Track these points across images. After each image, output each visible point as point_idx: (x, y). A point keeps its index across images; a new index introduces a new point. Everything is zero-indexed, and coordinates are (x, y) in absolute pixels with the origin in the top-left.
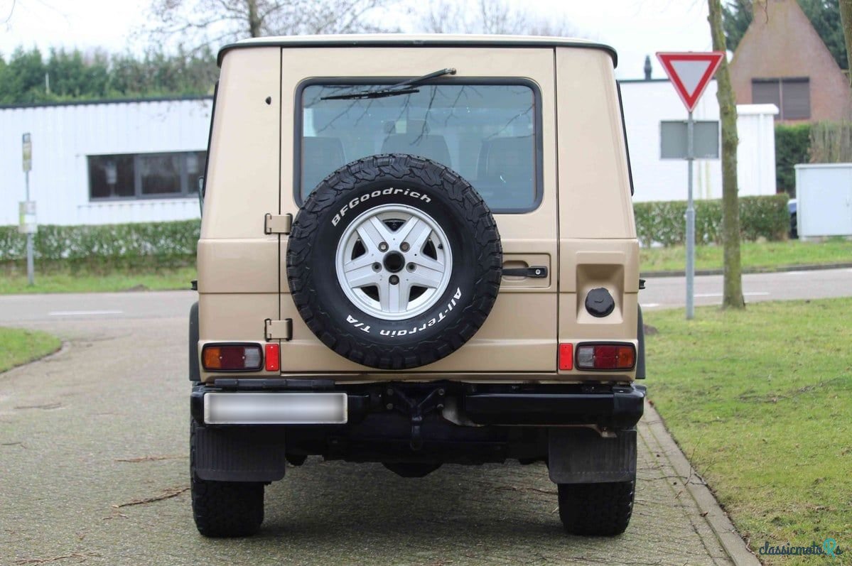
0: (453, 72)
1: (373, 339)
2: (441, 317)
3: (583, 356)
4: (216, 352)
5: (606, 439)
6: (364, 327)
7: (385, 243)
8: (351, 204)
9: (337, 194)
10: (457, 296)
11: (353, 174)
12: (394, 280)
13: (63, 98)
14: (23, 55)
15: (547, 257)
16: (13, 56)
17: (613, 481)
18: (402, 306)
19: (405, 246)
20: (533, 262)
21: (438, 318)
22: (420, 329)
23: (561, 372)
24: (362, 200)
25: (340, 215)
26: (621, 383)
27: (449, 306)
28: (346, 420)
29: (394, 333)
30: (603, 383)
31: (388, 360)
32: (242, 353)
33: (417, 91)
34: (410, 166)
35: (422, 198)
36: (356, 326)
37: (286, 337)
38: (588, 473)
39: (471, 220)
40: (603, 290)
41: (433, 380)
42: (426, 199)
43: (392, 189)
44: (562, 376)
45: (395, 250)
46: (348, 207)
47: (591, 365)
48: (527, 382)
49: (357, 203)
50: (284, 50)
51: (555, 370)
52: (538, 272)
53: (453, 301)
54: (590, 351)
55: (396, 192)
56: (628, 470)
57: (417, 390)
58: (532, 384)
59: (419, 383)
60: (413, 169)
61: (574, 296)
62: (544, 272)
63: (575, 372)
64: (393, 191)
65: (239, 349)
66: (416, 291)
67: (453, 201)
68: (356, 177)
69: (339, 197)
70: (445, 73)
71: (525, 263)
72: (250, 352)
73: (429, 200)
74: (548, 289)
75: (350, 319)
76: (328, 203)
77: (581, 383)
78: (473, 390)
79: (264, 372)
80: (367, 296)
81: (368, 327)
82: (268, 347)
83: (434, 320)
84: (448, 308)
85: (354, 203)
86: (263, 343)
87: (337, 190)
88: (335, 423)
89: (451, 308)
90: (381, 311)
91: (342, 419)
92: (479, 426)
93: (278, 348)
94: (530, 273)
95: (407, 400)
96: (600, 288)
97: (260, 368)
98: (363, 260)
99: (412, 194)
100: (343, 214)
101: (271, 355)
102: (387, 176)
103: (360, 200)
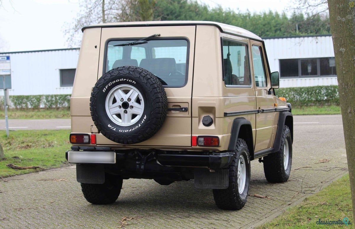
0: (159, 35)
1: (117, 133)
2: (140, 125)
3: (200, 141)
4: (74, 137)
5: (211, 172)
6: (114, 128)
7: (122, 99)
8: (109, 84)
9: (104, 81)
10: (145, 118)
11: (110, 74)
12: (126, 112)
13: (304, 34)
14: (295, 16)
15: (187, 104)
16: (291, 16)
17: (219, 189)
18: (129, 121)
19: (129, 99)
20: (183, 106)
21: (138, 126)
22: (133, 130)
23: (193, 147)
24: (113, 83)
25: (106, 88)
26: (217, 152)
27: (142, 121)
28: (115, 162)
29: (124, 131)
30: (210, 151)
31: (122, 141)
32: (83, 137)
33: (147, 43)
34: (129, 71)
35: (133, 82)
36: (111, 128)
37: (97, 132)
38: (209, 185)
39: (149, 90)
40: (209, 116)
41: (150, 149)
42: (134, 83)
43: (123, 79)
44: (193, 148)
45: (126, 101)
46: (108, 85)
47: (203, 144)
48: (183, 150)
49: (111, 84)
50: (102, 28)
51: (190, 146)
52: (183, 110)
53: (143, 120)
54: (202, 139)
55: (124, 80)
56: (225, 185)
57: (144, 152)
58: (185, 151)
59: (145, 150)
60: (130, 72)
61: (198, 119)
62: (186, 110)
63: (198, 147)
64: (123, 80)
65: (82, 136)
66: (134, 116)
67: (143, 83)
68: (111, 75)
69: (105, 82)
70: (155, 36)
71: (180, 106)
72: (86, 137)
73: (135, 83)
74: (187, 116)
75: (109, 126)
76: (102, 84)
77: (202, 151)
78: (165, 153)
79: (91, 145)
80: (117, 117)
81: (115, 129)
82: (92, 135)
83: (137, 127)
84: (142, 122)
85: (110, 84)
86: (90, 134)
87: (105, 79)
88: (111, 163)
89: (143, 122)
90: (122, 123)
91: (114, 162)
92: (170, 166)
93: (95, 136)
94: (181, 109)
95: (141, 156)
96: (207, 115)
97: (89, 143)
98: (116, 104)
99: (129, 81)
100: (107, 88)
101: (93, 139)
102: (121, 74)
103: (112, 83)
